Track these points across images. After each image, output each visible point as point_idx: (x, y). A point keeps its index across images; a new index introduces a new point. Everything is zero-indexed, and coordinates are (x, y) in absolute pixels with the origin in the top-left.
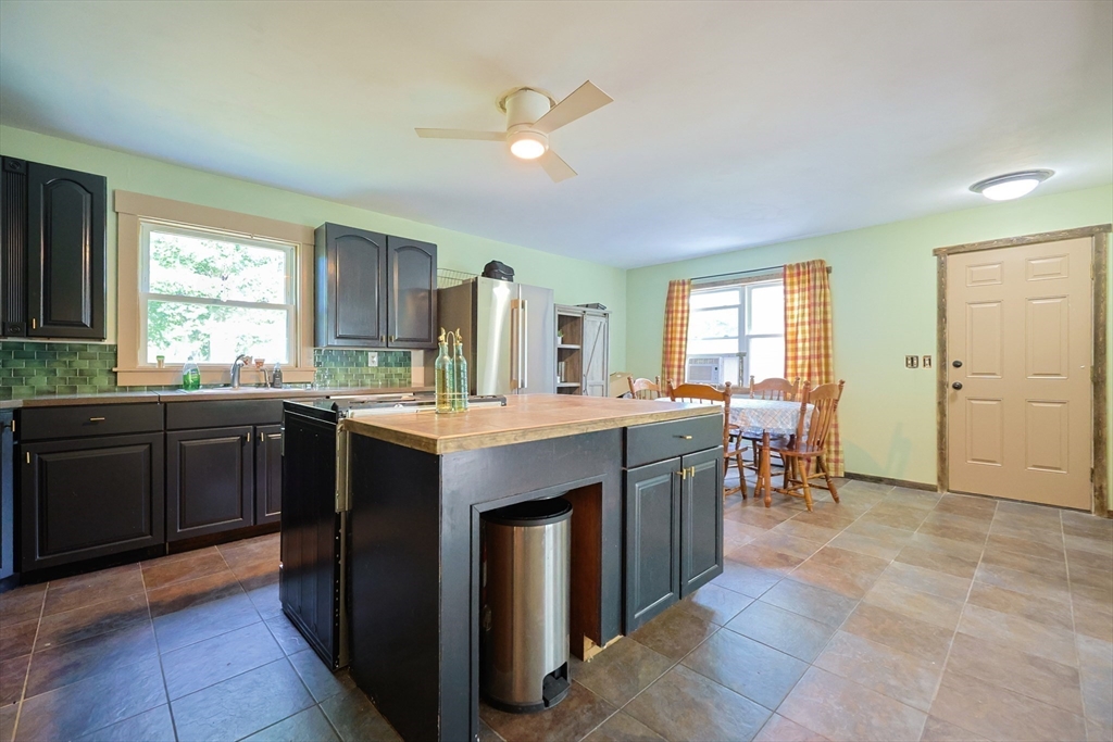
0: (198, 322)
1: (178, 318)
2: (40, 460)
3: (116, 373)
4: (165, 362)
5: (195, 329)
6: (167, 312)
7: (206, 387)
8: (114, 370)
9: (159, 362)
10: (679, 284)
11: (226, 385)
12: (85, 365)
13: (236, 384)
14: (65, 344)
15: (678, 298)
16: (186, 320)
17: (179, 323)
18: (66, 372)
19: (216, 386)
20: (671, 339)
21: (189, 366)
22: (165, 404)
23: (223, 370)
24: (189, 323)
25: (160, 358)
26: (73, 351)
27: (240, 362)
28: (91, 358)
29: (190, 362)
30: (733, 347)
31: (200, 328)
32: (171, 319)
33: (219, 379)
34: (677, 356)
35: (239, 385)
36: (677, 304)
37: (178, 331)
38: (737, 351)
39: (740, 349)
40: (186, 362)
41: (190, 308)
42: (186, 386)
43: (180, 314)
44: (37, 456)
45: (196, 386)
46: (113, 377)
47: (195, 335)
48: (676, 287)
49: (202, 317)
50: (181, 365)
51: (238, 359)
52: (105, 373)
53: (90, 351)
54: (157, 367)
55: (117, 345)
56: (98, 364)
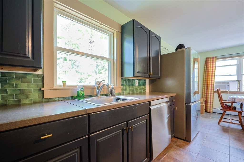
3: (43, 91)
4: (66, 84)
8: (42, 89)
9: (63, 84)
10: (211, 58)
12: (25, 86)
13: (99, 95)
14: (13, 73)
15: (211, 63)
18: (14, 91)
20: (208, 76)
21: (80, 86)
22: (89, 114)
25: (64, 82)
26: (18, 77)
28: (29, 82)
29: (80, 84)
30: (235, 78)
34: (211, 81)
36: (210, 65)
38: (236, 80)
39: (237, 79)
40: (79, 84)
46: (41, 93)
48: (210, 59)
50: (76, 86)
52: (37, 91)
53: (28, 77)
54: (63, 87)
55: (43, 75)
56: (33, 86)
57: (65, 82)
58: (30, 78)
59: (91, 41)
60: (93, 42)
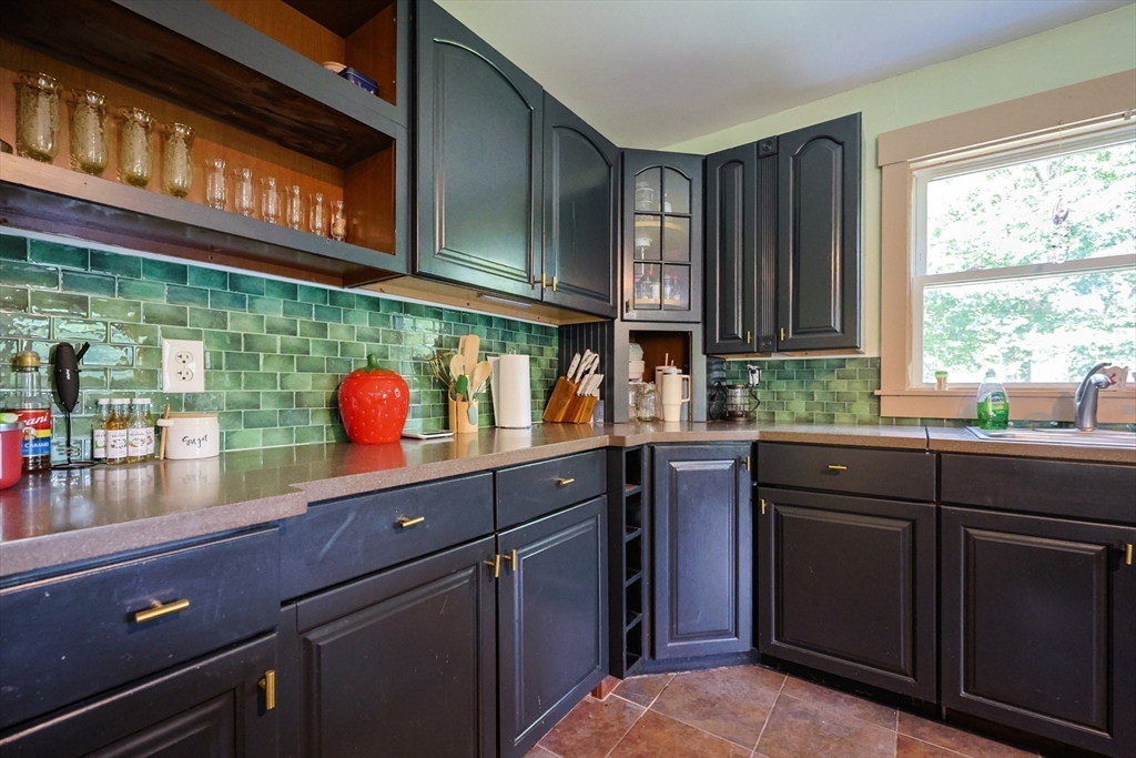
0: (1015, 336)
1: (991, 336)
2: (777, 514)
3: (879, 397)
4: (947, 380)
5: (1010, 346)
6: (977, 329)
7: (1020, 425)
8: (877, 393)
9: (939, 380)
11: (1062, 425)
12: (844, 386)
13: (1088, 423)
14: (822, 360)
16: (999, 335)
17: (993, 342)
18: (824, 395)
19: (1042, 425)
21: (988, 387)
22: (939, 454)
23: (1060, 396)
24: (1005, 339)
25: (940, 376)
26: (830, 369)
27: (1099, 377)
28: (851, 377)
29: (991, 380)
31: (1019, 344)
32: (982, 338)
33: (1048, 411)
35: (1096, 425)
37: (991, 350)
40: (984, 380)
41: (1005, 321)
42: (981, 421)
43: (991, 331)
44: (773, 506)
45: (1002, 422)
46: (875, 403)
47: (1010, 355)
49: (1020, 330)
50: (975, 386)
51: (1093, 372)
52: (866, 398)
53: (848, 367)
54: (936, 389)
55: (880, 358)
56: (858, 385)
57: (942, 376)
58: (853, 368)
59: (1057, 217)
60: (1064, 218)
